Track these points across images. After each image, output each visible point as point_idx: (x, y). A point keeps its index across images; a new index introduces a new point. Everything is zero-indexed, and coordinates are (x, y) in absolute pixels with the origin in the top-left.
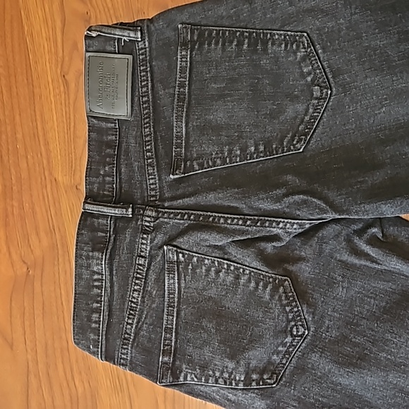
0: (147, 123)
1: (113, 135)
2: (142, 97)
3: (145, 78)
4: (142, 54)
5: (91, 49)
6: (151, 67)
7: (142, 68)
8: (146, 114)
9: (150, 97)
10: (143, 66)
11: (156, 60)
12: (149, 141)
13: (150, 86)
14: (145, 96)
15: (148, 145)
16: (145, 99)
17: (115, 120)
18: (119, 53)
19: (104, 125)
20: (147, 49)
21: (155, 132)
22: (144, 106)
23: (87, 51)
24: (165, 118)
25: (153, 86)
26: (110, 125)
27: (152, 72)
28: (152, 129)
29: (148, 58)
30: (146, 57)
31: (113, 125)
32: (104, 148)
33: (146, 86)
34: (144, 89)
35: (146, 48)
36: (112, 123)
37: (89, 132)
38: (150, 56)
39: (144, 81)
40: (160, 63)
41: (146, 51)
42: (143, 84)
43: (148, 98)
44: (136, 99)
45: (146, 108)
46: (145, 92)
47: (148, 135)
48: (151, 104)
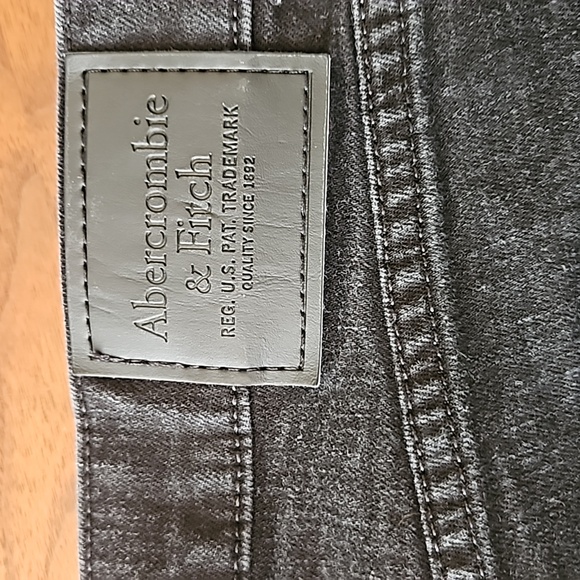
0: (429, 406)
1: (221, 468)
2: (393, 267)
3: (402, 168)
4: (385, 47)
5: (96, 33)
6: (432, 110)
7: (385, 119)
8: (421, 355)
9: (438, 267)
10: (389, 105)
11: (459, 74)
12: (451, 505)
13: (432, 211)
14: (407, 263)
15: (452, 528)
16: (405, 280)
17: (236, 395)
18: (256, 46)
19: (169, 420)
20: (413, 20)
21: (483, 450)
22: (406, 314)
23: (73, 46)
24: (528, 372)
25: (447, 210)
26: (202, 422)
27: (439, 136)
28: (467, 439)
29: (416, 66)
30: (406, 63)
31: (225, 418)
32: (173, 538)
33: (414, 208)
34: (402, 230)
35: (402, 17)
36: (218, 409)
37: (85, 459)
38: (427, 52)
39: (399, 183)
40: (484, 90)
41: (404, 32)
42: (394, 200)
43: (426, 270)
44: (356, 281)
45: (415, 326)
46: (406, 243)
47: (442, 474)
48: (443, 301)
